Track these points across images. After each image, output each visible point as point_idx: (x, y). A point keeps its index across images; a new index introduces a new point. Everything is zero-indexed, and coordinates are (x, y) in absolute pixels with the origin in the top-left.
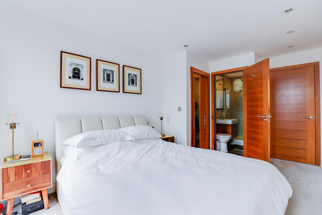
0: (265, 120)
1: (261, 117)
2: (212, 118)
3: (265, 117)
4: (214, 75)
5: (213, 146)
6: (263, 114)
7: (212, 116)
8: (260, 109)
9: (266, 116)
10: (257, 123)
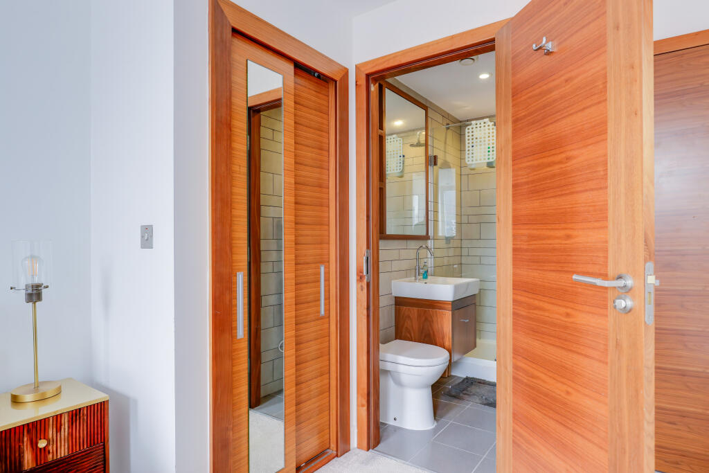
0: (622, 304)
1: (599, 282)
2: (360, 278)
3: (621, 283)
4: (368, 76)
5: (364, 410)
6: (606, 265)
7: (359, 272)
8: (584, 237)
9: (629, 282)
10: (568, 315)
